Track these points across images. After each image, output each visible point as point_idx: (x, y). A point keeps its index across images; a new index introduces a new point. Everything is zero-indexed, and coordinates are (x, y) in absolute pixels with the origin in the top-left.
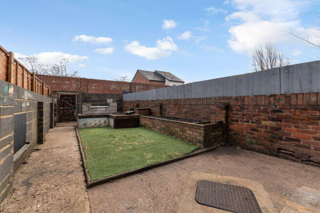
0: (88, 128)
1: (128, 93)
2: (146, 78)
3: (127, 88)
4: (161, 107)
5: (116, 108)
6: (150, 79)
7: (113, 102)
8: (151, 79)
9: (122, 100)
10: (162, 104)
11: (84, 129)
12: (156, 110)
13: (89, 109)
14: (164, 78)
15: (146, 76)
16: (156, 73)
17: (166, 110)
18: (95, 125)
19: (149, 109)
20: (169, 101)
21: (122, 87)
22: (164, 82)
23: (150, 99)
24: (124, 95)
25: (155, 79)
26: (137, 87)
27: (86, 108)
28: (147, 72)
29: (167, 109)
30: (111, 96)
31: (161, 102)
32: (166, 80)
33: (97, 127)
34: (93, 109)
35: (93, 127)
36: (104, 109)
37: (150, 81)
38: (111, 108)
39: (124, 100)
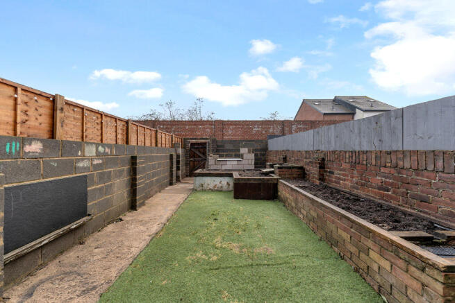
0: (205, 191)
1: (280, 136)
2: (317, 111)
3: (278, 130)
4: (322, 165)
5: (253, 161)
6: (324, 112)
7: (249, 152)
8: (326, 112)
9: (267, 149)
10: (323, 159)
11: (200, 191)
12: (313, 171)
13: (216, 162)
14: (353, 108)
15: (317, 108)
16: (337, 101)
17: (332, 173)
18: (215, 187)
19: (302, 168)
20: (339, 155)
21: (270, 128)
22: (353, 114)
23: (304, 148)
24: (270, 141)
25: (335, 111)
26: (294, 127)
27: (213, 161)
28: (320, 101)
29: (336, 172)
30: (247, 143)
31: (321, 156)
32: (357, 110)
33: (217, 190)
34: (221, 163)
35: (211, 190)
36: (236, 163)
37: (325, 114)
38: (245, 162)
39: (270, 149)
